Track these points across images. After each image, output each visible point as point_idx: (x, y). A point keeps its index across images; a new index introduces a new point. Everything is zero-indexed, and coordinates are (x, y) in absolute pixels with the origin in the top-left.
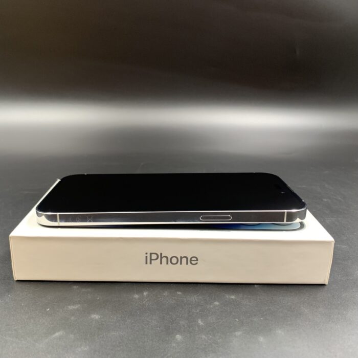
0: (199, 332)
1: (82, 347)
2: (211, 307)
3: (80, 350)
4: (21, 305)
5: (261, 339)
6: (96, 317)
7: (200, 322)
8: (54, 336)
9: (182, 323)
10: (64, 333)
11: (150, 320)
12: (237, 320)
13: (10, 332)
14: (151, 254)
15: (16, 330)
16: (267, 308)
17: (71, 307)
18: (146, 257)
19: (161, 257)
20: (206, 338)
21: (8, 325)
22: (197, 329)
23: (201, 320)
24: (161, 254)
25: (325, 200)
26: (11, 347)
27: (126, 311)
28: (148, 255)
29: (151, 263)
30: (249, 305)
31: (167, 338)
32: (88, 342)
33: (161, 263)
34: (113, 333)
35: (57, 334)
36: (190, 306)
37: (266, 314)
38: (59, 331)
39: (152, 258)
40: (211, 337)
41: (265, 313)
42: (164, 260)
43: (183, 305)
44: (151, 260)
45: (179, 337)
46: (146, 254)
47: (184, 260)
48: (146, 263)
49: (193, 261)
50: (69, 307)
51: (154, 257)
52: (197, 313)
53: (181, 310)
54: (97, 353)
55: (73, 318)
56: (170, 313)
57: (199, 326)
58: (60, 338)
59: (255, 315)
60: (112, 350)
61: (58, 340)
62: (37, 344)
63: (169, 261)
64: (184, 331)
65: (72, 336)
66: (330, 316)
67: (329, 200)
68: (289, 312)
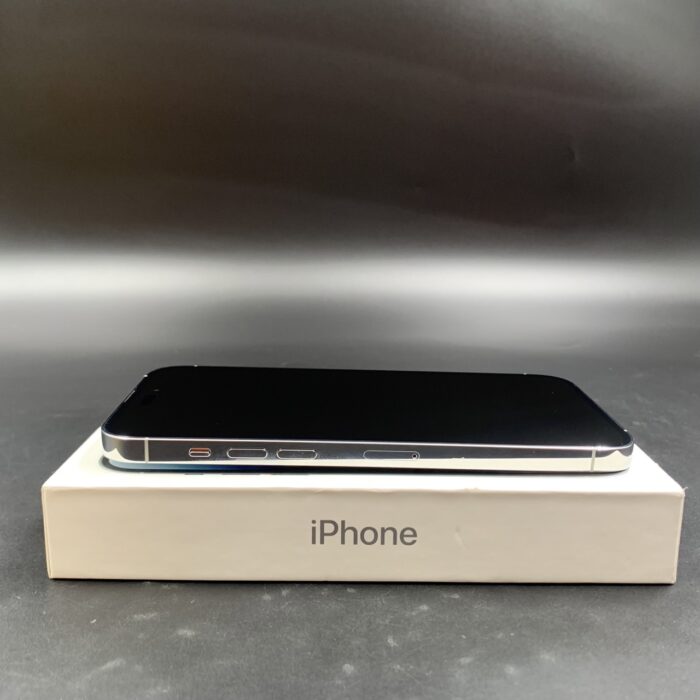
0: (389, 659)
1: (159, 688)
2: (414, 613)
3: (153, 692)
4: (41, 614)
5: (511, 670)
6: (187, 633)
7: (391, 641)
8: (104, 668)
9: (356, 642)
10: (124, 663)
11: (292, 639)
12: (464, 637)
14: (322, 522)
16: (522, 615)
17: (138, 617)
18: (314, 529)
19: (342, 528)
20: (403, 669)
21: (16, 650)
22: (385, 653)
23: (394, 639)
24: (343, 523)
26: (17, 688)
27: (245, 623)
28: (318, 526)
29: (322, 542)
30: (488, 611)
31: (326, 671)
32: (169, 678)
33: (343, 542)
34: (220, 662)
35: (110, 665)
36: (372, 613)
37: (520, 627)
38: (113, 659)
39: (326, 532)
40: (411, 667)
41: (518, 625)
42: (349, 535)
43: (358, 611)
44: (323, 534)
45: (348, 668)
46: (314, 522)
47: (389, 535)
48: (314, 542)
49: (405, 536)
50: (136, 616)
51: (329, 528)
52: (386, 625)
53: (354, 619)
55: (141, 636)
56: (333, 626)
57: (388, 648)
58: (116, 671)
59: (498, 629)
61: (112, 676)
62: (69, 683)
63: (359, 536)
64: (360, 657)
65: (139, 668)
66: (646, 629)
67: (645, 424)
68: (566, 623)
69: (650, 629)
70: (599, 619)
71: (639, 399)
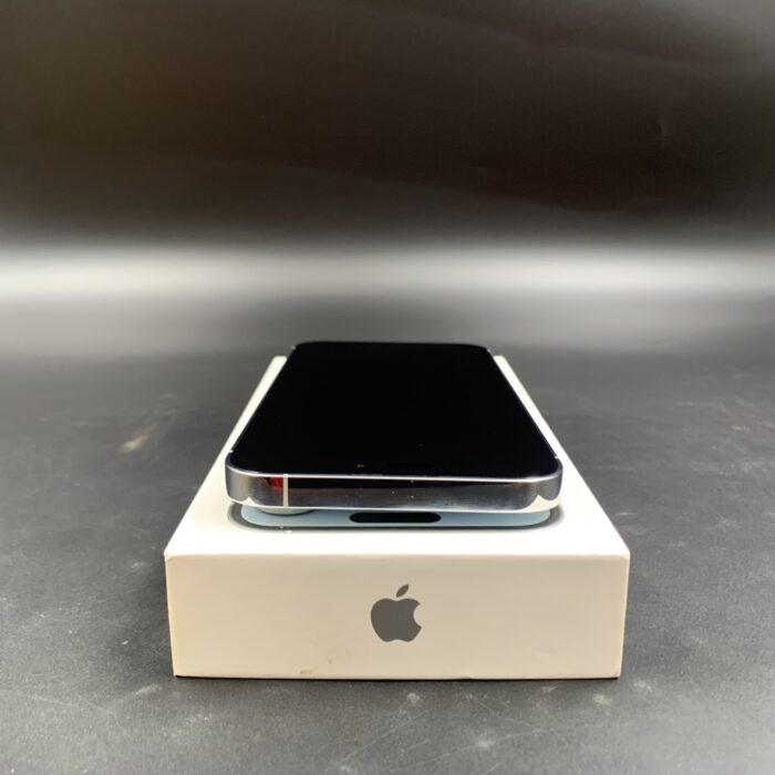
1: (199, 716)
3: (193, 720)
4: (67, 634)
5: (600, 699)
8: (138, 693)
10: (160, 688)
13: (41, 686)
15: (53, 682)
21: (40, 672)
25: (738, 428)
26: (43, 714)
32: (211, 706)
35: (144, 690)
38: (148, 685)
45: (414, 698)
54: (233, 727)
58: (151, 697)
60: (265, 721)
61: (147, 701)
62: (99, 708)
65: (177, 695)
66: (757, 651)
67: (747, 430)
68: (662, 647)
69: (762, 652)
70: (701, 642)
71: (740, 401)
